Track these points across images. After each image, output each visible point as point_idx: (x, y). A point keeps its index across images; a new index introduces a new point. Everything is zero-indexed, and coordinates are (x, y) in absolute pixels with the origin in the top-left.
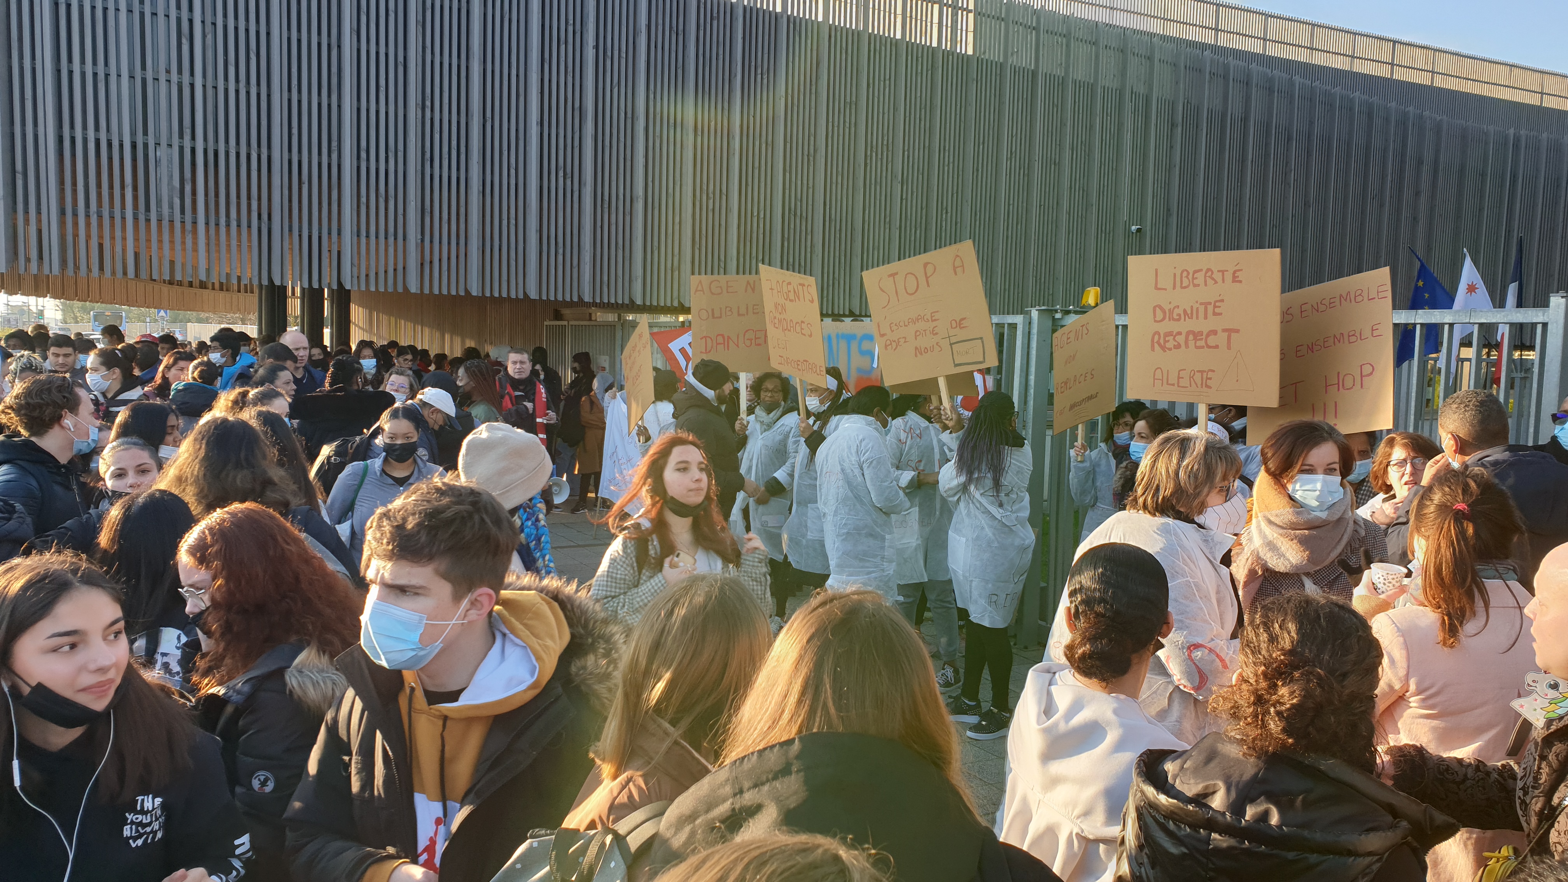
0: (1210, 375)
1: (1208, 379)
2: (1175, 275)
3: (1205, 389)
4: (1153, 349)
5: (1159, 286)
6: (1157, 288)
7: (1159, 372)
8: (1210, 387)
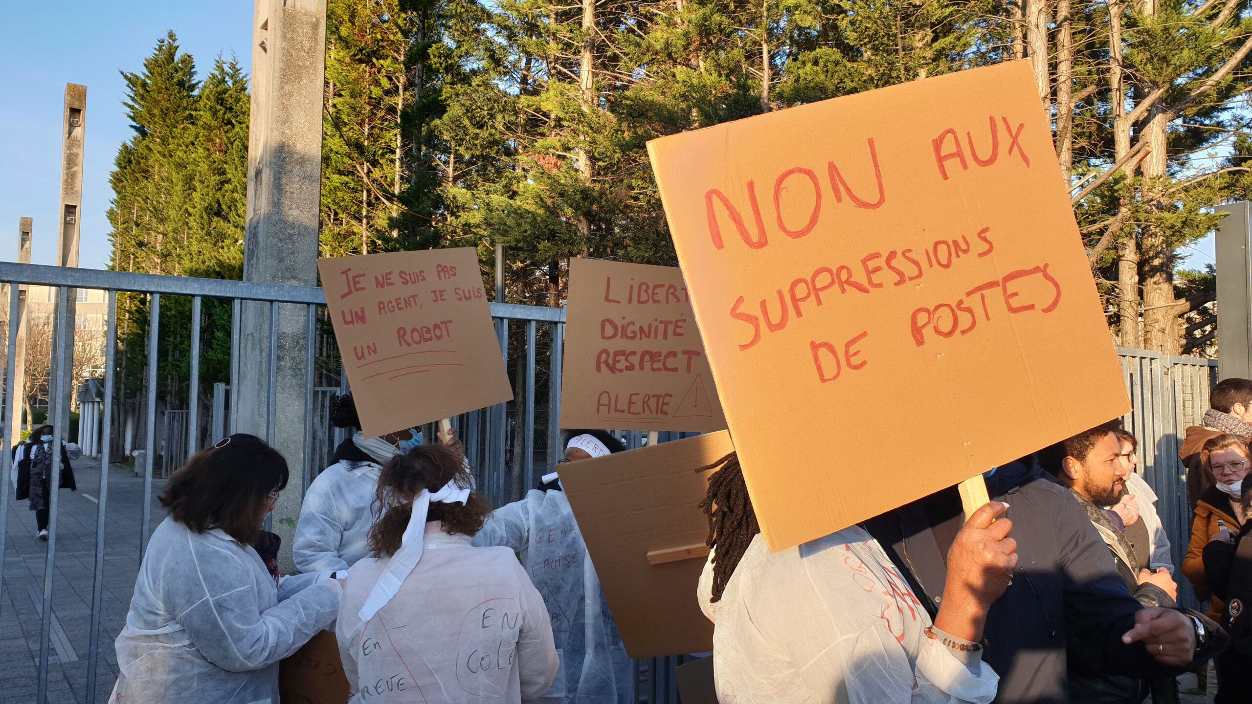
0: (667, 399)
1: (664, 404)
2: (631, 287)
3: (660, 415)
4: (598, 368)
5: (611, 297)
6: (607, 299)
7: (605, 397)
8: (666, 413)
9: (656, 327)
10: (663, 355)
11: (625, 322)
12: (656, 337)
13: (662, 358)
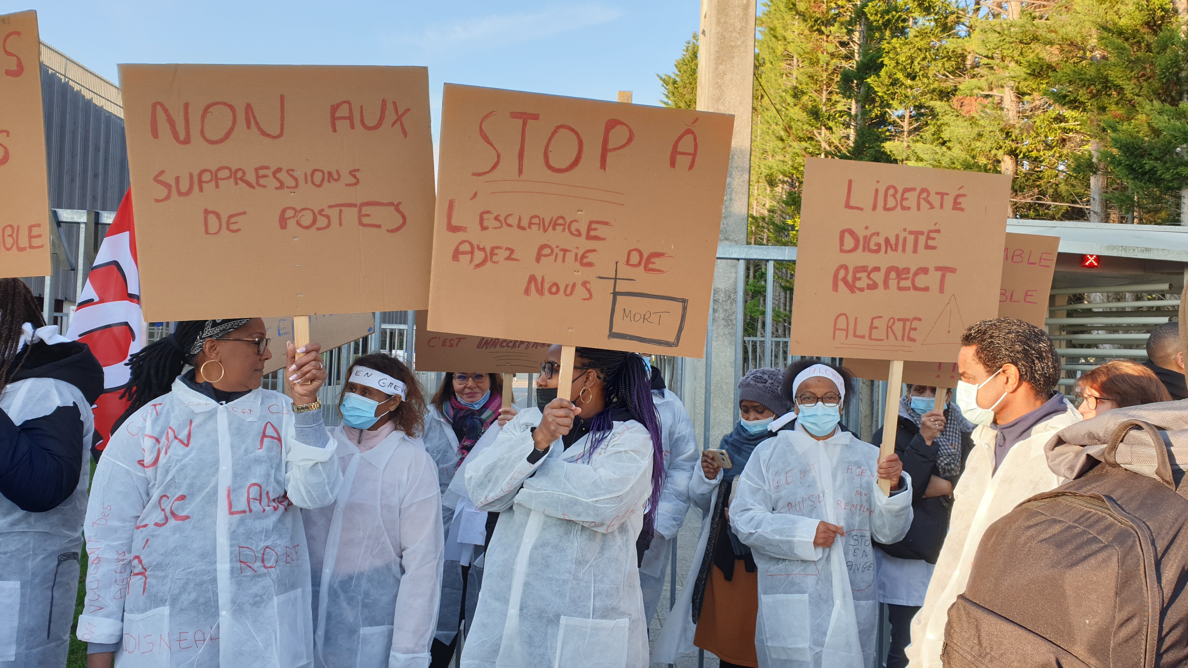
0: (915, 324)
1: (912, 329)
2: (877, 191)
3: (907, 343)
4: (835, 287)
5: (851, 204)
6: (848, 206)
7: (842, 320)
8: (913, 340)
9: (905, 239)
10: (912, 272)
11: (868, 233)
12: (904, 250)
13: (911, 275)
